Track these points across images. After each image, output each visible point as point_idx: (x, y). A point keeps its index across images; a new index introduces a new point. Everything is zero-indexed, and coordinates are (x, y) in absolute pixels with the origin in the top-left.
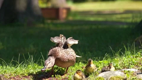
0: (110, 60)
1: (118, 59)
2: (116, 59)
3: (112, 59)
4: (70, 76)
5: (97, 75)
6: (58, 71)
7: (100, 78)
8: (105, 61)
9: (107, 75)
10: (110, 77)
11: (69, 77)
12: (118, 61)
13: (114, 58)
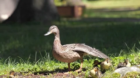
0: (126, 56)
1: (134, 55)
2: (131, 55)
3: (127, 55)
4: (86, 72)
5: (113, 71)
6: (74, 68)
7: (116, 74)
8: (121, 57)
9: (123, 71)
10: (126, 73)
11: (85, 74)
12: (134, 57)
13: (130, 54)
